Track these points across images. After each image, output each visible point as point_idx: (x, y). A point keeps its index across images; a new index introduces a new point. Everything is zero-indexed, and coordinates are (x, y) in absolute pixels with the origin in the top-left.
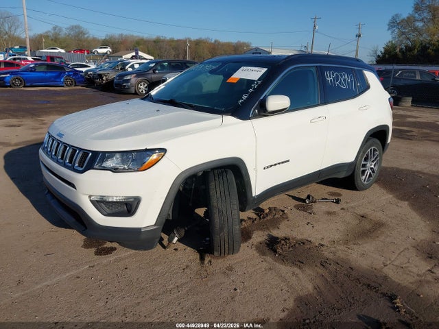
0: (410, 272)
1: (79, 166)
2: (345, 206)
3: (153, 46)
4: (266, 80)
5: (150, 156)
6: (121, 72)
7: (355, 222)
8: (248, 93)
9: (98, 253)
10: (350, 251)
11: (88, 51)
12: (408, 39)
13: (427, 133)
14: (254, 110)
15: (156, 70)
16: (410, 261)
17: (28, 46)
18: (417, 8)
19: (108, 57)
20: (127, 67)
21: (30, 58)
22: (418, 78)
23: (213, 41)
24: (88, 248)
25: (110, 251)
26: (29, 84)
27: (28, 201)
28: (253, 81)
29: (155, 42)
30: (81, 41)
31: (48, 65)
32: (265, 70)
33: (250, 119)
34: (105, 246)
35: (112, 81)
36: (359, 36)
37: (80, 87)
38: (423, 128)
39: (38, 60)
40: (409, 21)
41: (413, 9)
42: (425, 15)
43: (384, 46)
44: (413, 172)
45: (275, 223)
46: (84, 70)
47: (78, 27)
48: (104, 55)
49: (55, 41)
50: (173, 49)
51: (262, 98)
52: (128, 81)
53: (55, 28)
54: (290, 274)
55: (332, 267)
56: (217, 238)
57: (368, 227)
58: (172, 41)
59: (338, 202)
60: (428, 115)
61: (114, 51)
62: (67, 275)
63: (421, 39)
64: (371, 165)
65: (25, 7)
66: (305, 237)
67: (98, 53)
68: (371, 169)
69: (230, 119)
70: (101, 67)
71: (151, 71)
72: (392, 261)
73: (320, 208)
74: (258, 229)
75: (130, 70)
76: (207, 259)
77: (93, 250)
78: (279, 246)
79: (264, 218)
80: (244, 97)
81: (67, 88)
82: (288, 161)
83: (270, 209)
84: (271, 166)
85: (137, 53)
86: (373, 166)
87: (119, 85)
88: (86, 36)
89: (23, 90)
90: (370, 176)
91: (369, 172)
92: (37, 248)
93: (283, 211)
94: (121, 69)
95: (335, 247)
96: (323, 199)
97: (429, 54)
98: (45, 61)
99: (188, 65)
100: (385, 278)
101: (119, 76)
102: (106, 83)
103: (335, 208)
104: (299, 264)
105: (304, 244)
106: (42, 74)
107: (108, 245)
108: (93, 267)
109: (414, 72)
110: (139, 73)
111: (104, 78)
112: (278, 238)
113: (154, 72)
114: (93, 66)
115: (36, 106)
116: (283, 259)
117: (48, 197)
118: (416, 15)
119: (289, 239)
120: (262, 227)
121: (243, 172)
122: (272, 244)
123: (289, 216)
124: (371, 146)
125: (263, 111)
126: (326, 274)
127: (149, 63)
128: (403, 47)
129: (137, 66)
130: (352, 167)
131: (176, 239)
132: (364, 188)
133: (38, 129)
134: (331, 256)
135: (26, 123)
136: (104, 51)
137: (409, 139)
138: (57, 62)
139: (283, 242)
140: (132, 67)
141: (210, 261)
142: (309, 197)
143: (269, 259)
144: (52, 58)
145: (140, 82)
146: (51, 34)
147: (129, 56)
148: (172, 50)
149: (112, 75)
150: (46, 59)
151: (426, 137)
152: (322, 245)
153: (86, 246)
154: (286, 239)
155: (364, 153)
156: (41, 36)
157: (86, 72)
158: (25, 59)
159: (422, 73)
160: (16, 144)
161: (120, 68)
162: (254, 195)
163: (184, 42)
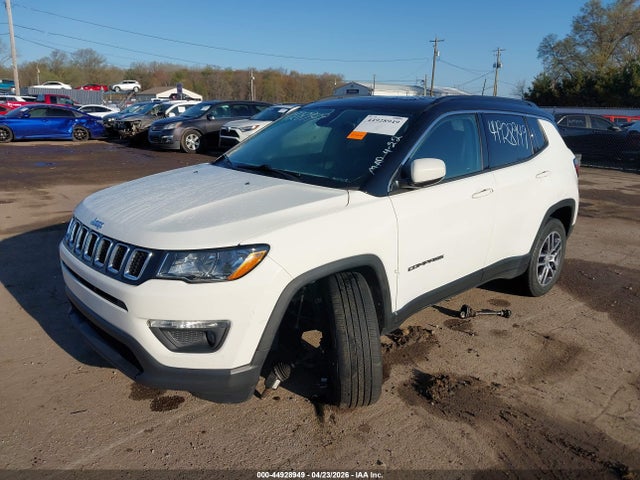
0: (636, 425)
1: (131, 273)
2: (517, 321)
3: (202, 80)
4: (407, 135)
5: (246, 256)
6: (159, 119)
7: (538, 347)
8: (382, 155)
9: (157, 407)
10: (539, 393)
11: (105, 87)
12: (567, 70)
13: (612, 207)
14: (394, 181)
15: (211, 116)
16: (632, 408)
17: (17, 80)
18: (578, 27)
19: (135, 95)
20: (167, 111)
21: (19, 99)
22: (589, 126)
23: (288, 73)
24: (140, 399)
25: (175, 402)
26: (19, 138)
27: (36, 322)
28: (388, 138)
29: (203, 73)
30: (94, 72)
31: (48, 109)
32: (405, 120)
33: (387, 194)
34: (165, 395)
35: (146, 131)
36: (498, 66)
37: (96, 141)
38: (604, 199)
39: (32, 100)
40: (567, 45)
41: (572, 28)
42: (589, 37)
43: (534, 80)
44: (605, 266)
45: (420, 352)
46: (102, 115)
47: (90, 52)
48: (129, 94)
49: (56, 73)
50: (230, 83)
51: (403, 163)
52: (170, 132)
53: (55, 54)
54: (457, 435)
55: (520, 421)
56: (346, 383)
57: (559, 354)
58: (229, 72)
59: (506, 315)
60: (607, 179)
61: (144, 87)
62: (112, 446)
63: (585, 70)
64: (550, 258)
65: (11, 22)
66: (468, 372)
67: (120, 90)
68: (551, 263)
69: (359, 196)
70: (128, 112)
71: (204, 118)
72: (606, 409)
73: (482, 324)
74: (397, 361)
75: (172, 115)
76: (328, 412)
77: (148, 402)
78: (433, 389)
79: (403, 343)
80: (378, 162)
81: (77, 143)
82: (442, 257)
83: (411, 329)
84: (418, 266)
85: (180, 91)
86: (553, 260)
87: (156, 138)
88: (101, 65)
89: (12, 147)
90: (550, 274)
91: (548, 268)
92: (59, 401)
93: (430, 332)
94: (159, 114)
95: (516, 388)
96: (484, 311)
97: (597, 91)
98: (43, 102)
99: (258, 108)
100: (601, 436)
101: (156, 124)
102: (137, 135)
103: (504, 324)
104: (468, 416)
105: (469, 383)
106: (39, 122)
107: (170, 393)
108: (150, 431)
109: (582, 117)
110: (187, 121)
111: (134, 128)
112: (429, 376)
113: (209, 119)
114: (115, 110)
115: (33, 171)
116: (443, 410)
117: (74, 318)
118: (577, 37)
119: (447, 377)
120: (404, 358)
121: (380, 277)
122: (423, 386)
123: (440, 339)
124: (551, 230)
125: (406, 182)
126: (513, 434)
127: (201, 106)
128: (560, 81)
129: (182, 110)
130: (525, 261)
131: (278, 382)
132: (542, 292)
133: (39, 206)
134: (513, 403)
135: (20, 197)
136: (130, 87)
137: (588, 216)
138: (60, 103)
139: (439, 382)
140: (175, 110)
141: (332, 417)
142: (464, 308)
143: (422, 410)
144: (53, 98)
145: (189, 133)
146: (49, 62)
147: (167, 94)
148: (229, 86)
149: (146, 123)
150: (43, 99)
151: (611, 213)
152: (497, 385)
153: (136, 395)
154: (443, 377)
155: (542, 240)
156: (34, 65)
157: (106, 118)
158: (12, 100)
159: (594, 119)
160: (8, 231)
161: (156, 112)
162: (393, 310)
163: (247, 74)
